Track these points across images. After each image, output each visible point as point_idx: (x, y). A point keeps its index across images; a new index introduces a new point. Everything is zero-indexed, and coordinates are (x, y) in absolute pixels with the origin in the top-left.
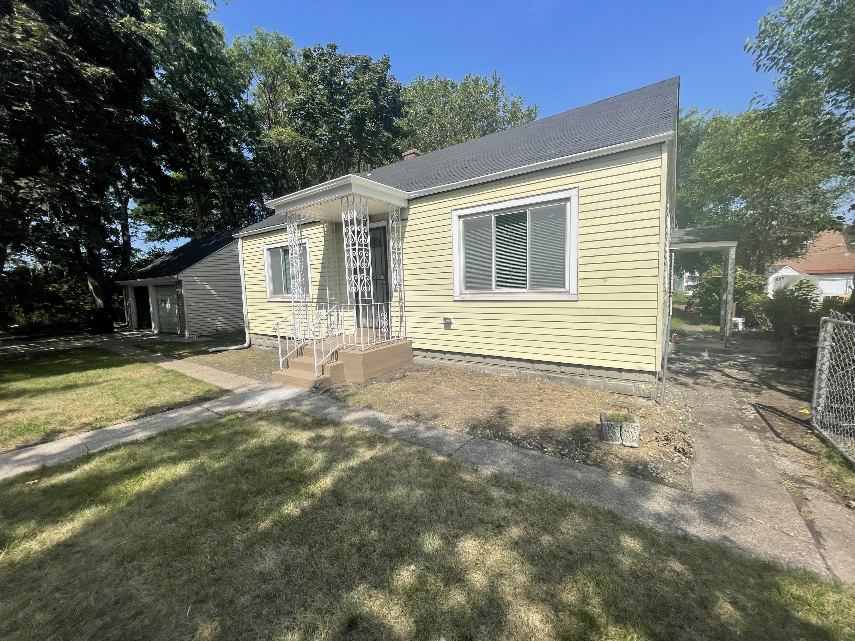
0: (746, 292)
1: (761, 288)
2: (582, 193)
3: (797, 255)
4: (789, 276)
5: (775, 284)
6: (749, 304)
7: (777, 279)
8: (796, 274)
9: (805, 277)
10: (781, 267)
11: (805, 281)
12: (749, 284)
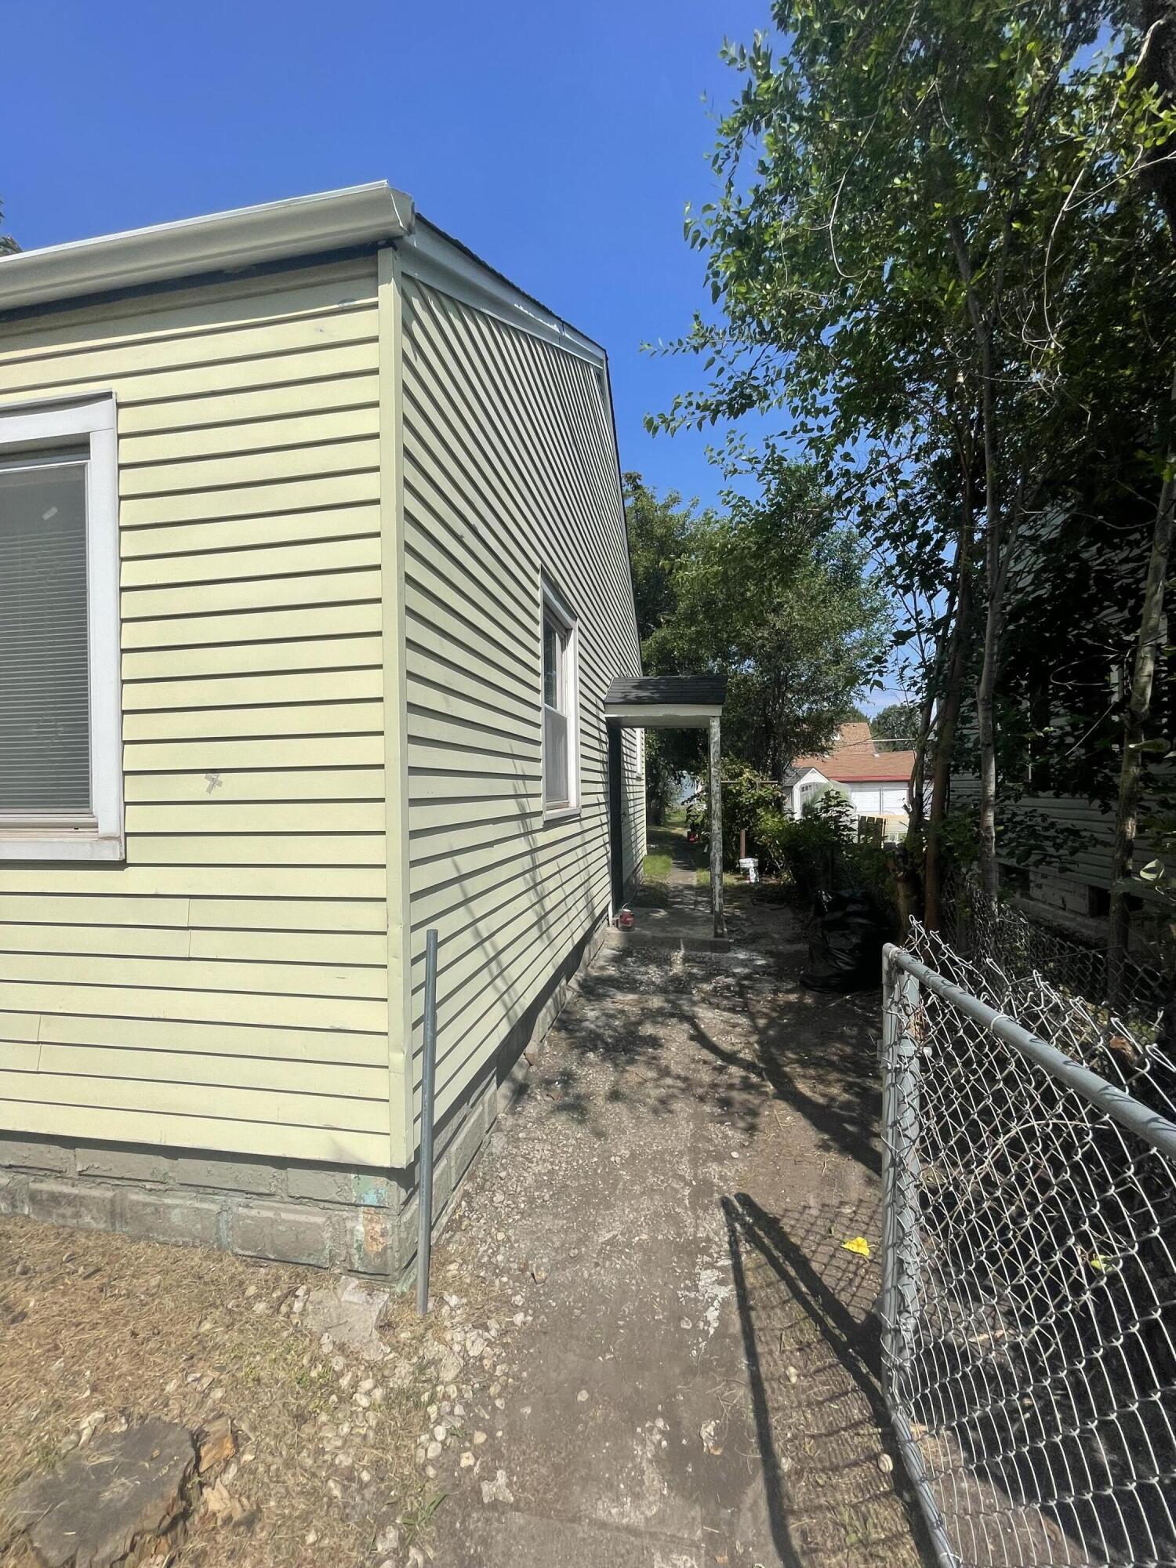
0: (758, 811)
1: (778, 805)
2: (130, 420)
3: (823, 750)
4: (817, 785)
5: (802, 796)
6: (763, 832)
7: (804, 789)
8: (824, 781)
9: (834, 787)
10: (807, 770)
11: (833, 794)
12: (760, 797)
